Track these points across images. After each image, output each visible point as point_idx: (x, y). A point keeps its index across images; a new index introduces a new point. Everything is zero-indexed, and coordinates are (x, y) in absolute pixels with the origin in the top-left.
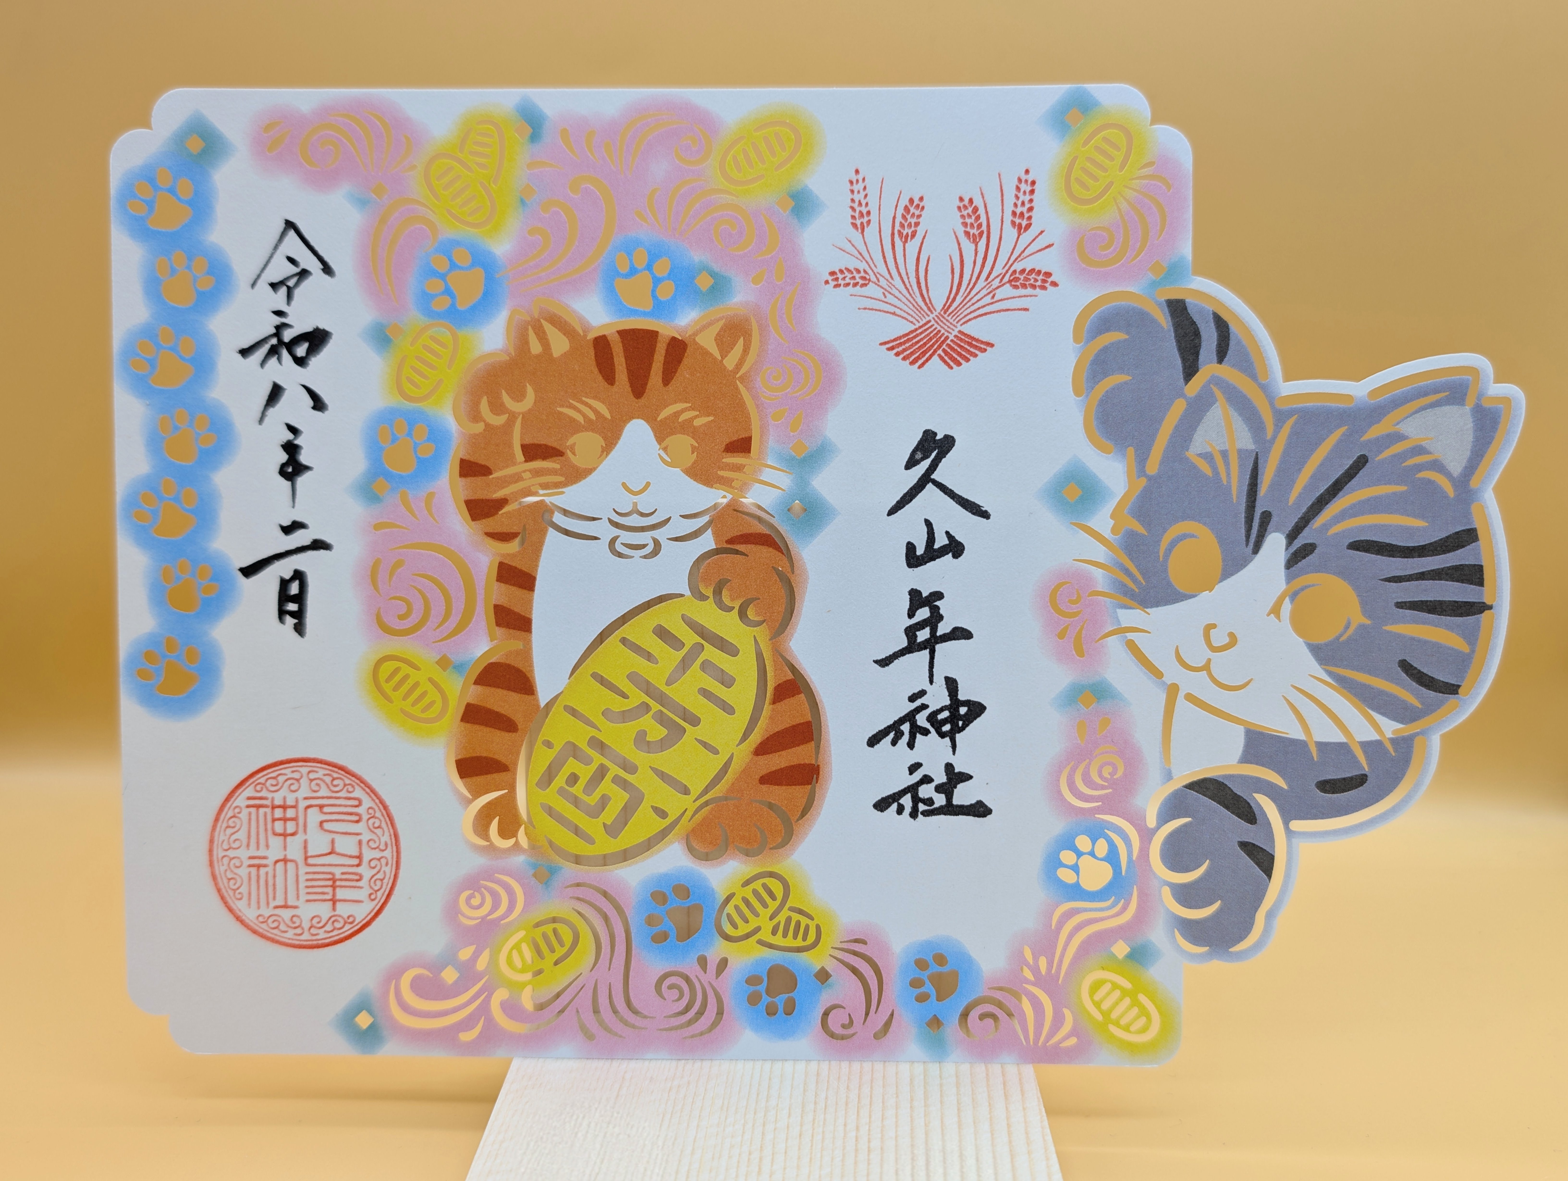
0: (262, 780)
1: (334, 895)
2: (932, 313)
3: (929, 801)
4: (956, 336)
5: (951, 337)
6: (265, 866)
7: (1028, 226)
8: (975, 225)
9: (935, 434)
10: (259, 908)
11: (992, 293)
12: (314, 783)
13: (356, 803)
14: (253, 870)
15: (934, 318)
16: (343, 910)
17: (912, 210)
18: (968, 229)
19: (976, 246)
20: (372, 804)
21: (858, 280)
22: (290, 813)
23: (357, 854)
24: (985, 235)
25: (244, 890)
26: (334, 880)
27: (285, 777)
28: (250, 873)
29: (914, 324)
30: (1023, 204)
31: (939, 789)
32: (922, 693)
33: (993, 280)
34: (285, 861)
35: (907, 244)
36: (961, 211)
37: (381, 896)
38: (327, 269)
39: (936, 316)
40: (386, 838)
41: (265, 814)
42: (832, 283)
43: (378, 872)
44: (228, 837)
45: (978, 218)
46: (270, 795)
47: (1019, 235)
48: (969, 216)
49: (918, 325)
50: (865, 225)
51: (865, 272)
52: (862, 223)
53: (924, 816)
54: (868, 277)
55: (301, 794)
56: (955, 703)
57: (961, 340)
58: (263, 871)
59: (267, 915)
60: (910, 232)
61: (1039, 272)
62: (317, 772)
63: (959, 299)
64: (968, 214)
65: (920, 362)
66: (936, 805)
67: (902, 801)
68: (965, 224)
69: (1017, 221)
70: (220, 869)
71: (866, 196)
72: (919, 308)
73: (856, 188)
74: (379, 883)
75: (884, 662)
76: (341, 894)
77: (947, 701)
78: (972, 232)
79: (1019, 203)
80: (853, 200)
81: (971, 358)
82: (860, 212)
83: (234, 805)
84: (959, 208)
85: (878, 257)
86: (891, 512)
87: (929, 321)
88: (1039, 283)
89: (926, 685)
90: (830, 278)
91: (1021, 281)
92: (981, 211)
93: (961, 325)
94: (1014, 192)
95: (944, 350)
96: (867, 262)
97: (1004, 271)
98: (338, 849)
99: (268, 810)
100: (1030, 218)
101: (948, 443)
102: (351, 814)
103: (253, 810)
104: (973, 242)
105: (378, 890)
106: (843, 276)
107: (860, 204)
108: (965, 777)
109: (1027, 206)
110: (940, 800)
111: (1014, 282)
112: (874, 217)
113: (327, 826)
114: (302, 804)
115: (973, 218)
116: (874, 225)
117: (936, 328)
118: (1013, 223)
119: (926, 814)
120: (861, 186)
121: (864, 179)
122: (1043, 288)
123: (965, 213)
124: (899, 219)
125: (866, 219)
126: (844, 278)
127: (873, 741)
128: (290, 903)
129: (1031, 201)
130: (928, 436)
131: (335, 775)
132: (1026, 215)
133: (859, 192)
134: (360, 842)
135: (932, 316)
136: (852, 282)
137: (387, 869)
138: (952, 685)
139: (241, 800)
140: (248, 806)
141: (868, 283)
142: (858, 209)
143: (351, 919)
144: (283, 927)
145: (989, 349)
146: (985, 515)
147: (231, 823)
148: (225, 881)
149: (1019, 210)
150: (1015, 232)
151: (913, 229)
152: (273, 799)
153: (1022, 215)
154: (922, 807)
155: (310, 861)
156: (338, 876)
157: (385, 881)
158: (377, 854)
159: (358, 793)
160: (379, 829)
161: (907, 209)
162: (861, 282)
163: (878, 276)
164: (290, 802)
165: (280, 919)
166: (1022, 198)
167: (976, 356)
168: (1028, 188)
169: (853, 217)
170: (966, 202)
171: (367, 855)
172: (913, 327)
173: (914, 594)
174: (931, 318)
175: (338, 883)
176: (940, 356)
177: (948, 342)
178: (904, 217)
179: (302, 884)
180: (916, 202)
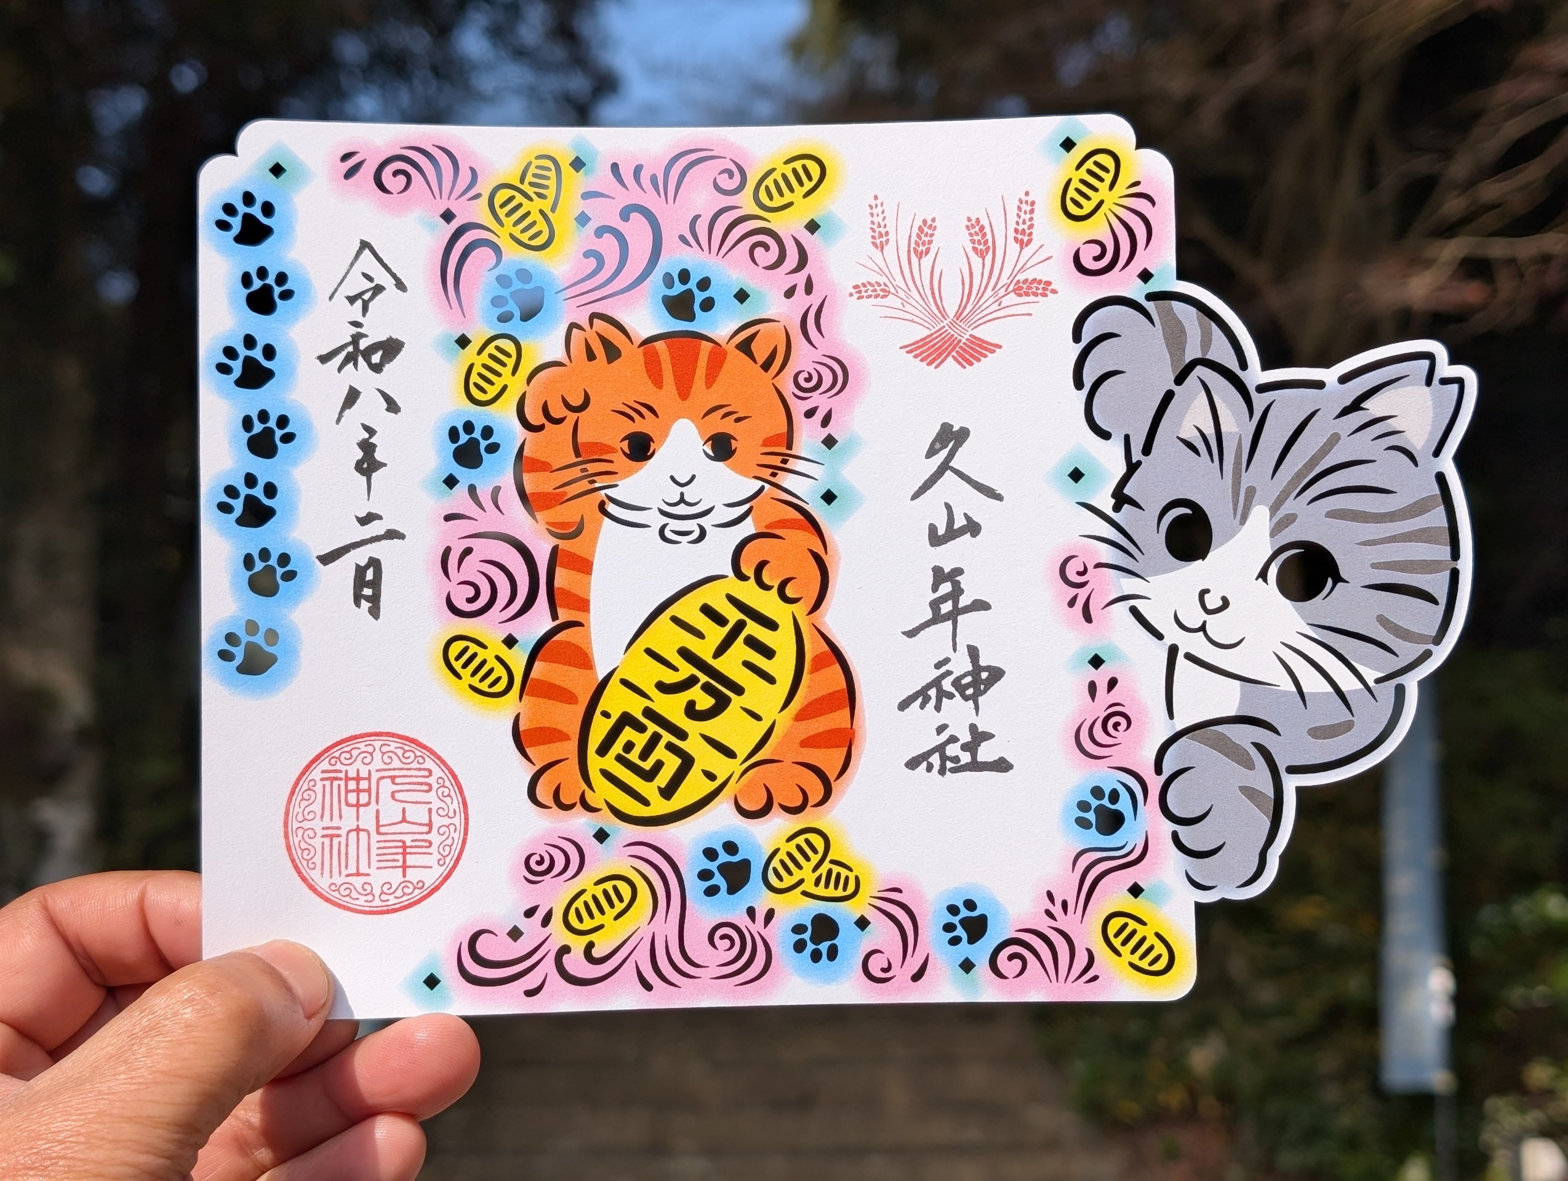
0: (337, 754)
1: (404, 861)
2: (946, 319)
3: (956, 759)
4: (967, 340)
5: (964, 340)
6: (339, 836)
7: (1029, 241)
8: (982, 241)
9: (952, 426)
10: (331, 877)
11: (999, 301)
12: (386, 756)
13: (427, 773)
14: (327, 841)
15: (947, 324)
16: (413, 875)
17: (926, 230)
18: (976, 245)
19: (984, 259)
20: (442, 774)
21: (879, 292)
22: (364, 785)
23: (427, 822)
24: (991, 250)
25: (317, 859)
26: (404, 847)
27: (359, 751)
28: (323, 843)
29: (930, 330)
30: (1024, 222)
31: (965, 747)
32: (947, 661)
33: (999, 289)
34: (358, 830)
35: (921, 260)
36: (969, 230)
37: (449, 861)
38: (400, 285)
39: (950, 322)
40: (455, 805)
41: (339, 786)
42: (856, 296)
43: (447, 838)
44: (302, 808)
45: (984, 235)
46: (344, 768)
47: (1022, 248)
48: (977, 234)
49: (933, 330)
50: (884, 243)
51: (885, 285)
52: (881, 242)
53: (952, 772)
54: (888, 290)
55: (373, 767)
56: (977, 668)
57: (972, 342)
58: (336, 841)
59: (338, 885)
60: (924, 249)
61: (1040, 282)
62: (389, 745)
63: (969, 307)
64: (976, 232)
65: (937, 363)
66: (962, 762)
67: (930, 760)
68: (973, 241)
69: (1020, 237)
70: (295, 840)
71: (884, 219)
72: (934, 316)
73: (875, 211)
74: (447, 849)
75: (911, 634)
76: (411, 860)
77: (970, 668)
78: (979, 247)
79: (1021, 221)
80: (873, 223)
81: (982, 358)
82: (880, 232)
83: (309, 778)
84: (967, 227)
85: (896, 271)
86: (915, 496)
87: (944, 327)
88: (1040, 291)
89: (950, 653)
90: (854, 291)
91: (1024, 290)
92: (987, 230)
93: (972, 330)
94: (1016, 211)
95: (957, 352)
96: (886, 276)
97: (1009, 281)
98: (408, 818)
99: (342, 783)
100: (1030, 234)
101: (964, 434)
102: (421, 784)
103: (327, 783)
104: (981, 257)
105: (447, 856)
106: (866, 289)
107: (879, 226)
108: (988, 736)
109: (1028, 223)
110: (966, 758)
111: (1018, 291)
112: (892, 237)
113: (397, 795)
114: (375, 776)
115: (980, 235)
116: (892, 243)
117: (949, 333)
118: (1016, 239)
119: (954, 770)
120: (880, 209)
121: (882, 204)
122: (1045, 295)
123: (973, 231)
124: (914, 238)
125: (885, 238)
126: (866, 291)
127: (904, 705)
128: (361, 871)
129: (1031, 219)
130: (946, 428)
131: (407, 748)
132: (1028, 232)
133: (878, 215)
134: (430, 810)
135: (946, 322)
136: (874, 294)
137: (456, 836)
138: (973, 653)
139: (316, 774)
140: (322, 779)
141: (888, 295)
142: (877, 230)
143: (420, 885)
144: (354, 894)
145: (997, 350)
146: (999, 497)
147: (306, 796)
148: (299, 852)
149: (1020, 227)
150: (1018, 246)
151: (927, 246)
152: (347, 772)
153: (1023, 232)
154: (949, 765)
155: (382, 830)
156: (408, 843)
157: (454, 847)
158: (447, 821)
159: (429, 764)
160: (448, 798)
161: (921, 229)
162: (882, 294)
163: (897, 288)
164: (364, 774)
165: (351, 887)
166: (1023, 216)
167: (986, 356)
168: (1028, 208)
169: (873, 237)
170: (974, 222)
171: (437, 821)
172: (929, 333)
173: (938, 572)
174: (945, 324)
175: (408, 850)
176: (954, 357)
177: (961, 344)
178: (918, 236)
179: (374, 851)
180: (929, 222)
